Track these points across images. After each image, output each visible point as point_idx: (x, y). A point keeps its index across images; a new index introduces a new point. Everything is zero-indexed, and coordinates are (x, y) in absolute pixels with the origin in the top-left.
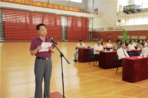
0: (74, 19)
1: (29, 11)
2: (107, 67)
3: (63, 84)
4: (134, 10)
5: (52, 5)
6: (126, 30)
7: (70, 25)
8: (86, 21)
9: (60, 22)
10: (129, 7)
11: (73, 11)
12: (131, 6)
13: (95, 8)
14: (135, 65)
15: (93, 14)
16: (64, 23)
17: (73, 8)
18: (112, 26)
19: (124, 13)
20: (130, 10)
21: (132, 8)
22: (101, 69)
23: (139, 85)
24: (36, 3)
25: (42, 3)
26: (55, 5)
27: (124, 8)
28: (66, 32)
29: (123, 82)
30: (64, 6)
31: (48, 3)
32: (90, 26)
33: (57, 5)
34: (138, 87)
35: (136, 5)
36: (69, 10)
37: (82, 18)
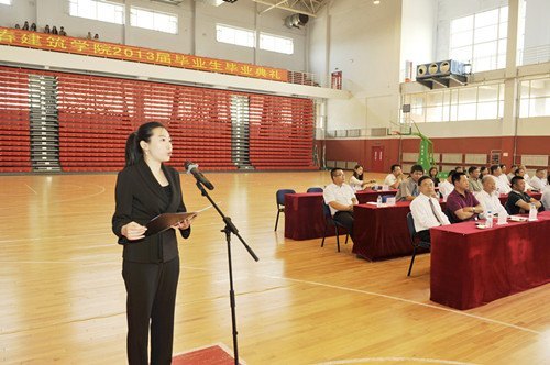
0: (269, 100)
1: (134, 80)
3: (235, 333)
4: (451, 77)
5: (204, 59)
6: (428, 136)
7: (257, 120)
8: (306, 107)
9: (229, 113)
10: (436, 68)
11: (268, 79)
12: (439, 64)
13: (333, 70)
14: (474, 253)
15: (327, 86)
16: (239, 113)
17: (268, 69)
18: (386, 125)
19: (420, 86)
20: (437, 77)
21: (444, 69)
23: (485, 319)
24: (155, 56)
25: (173, 55)
26: (214, 60)
27: (421, 71)
28: (247, 140)
29: (435, 306)
30: (240, 64)
31: (192, 57)
32: (319, 124)
33: (218, 61)
35: (455, 63)
36: (254, 77)
37: (294, 99)
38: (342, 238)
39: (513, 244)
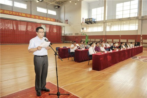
0: (51, 26)
2: (80, 61)
3: (57, 77)
4: (92, 22)
5: (34, 15)
6: (88, 35)
7: (48, 31)
8: (59, 28)
10: (89, 20)
11: (50, 21)
12: (90, 19)
13: (66, 19)
14: (101, 59)
15: (64, 23)
17: (50, 18)
18: (78, 32)
19: (86, 24)
20: (89, 22)
23: (104, 72)
24: (21, 14)
25: (26, 14)
26: (37, 16)
27: (86, 20)
29: (93, 71)
30: (43, 17)
31: (31, 15)
32: (63, 32)
34: (104, 73)
35: (93, 19)
36: (47, 20)
37: (57, 26)
38: (73, 57)
39: (108, 57)
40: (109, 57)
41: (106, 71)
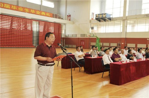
0: (46, 24)
4: (106, 18)
5: (23, 7)
7: (42, 30)
8: (58, 26)
9: (32, 27)
10: (102, 15)
11: (46, 16)
12: (103, 14)
13: (68, 14)
15: (66, 19)
16: (36, 28)
17: (46, 12)
19: (96, 21)
20: (102, 18)
21: (104, 16)
22: (87, 74)
23: (125, 87)
24: (4, 5)
25: (11, 5)
26: (26, 8)
27: (97, 16)
28: (38, 37)
30: (35, 10)
31: (17, 6)
32: (63, 32)
33: (28, 9)
35: (107, 14)
36: (41, 15)
37: (55, 24)
39: (131, 68)
40: (133, 68)
41: (128, 86)
